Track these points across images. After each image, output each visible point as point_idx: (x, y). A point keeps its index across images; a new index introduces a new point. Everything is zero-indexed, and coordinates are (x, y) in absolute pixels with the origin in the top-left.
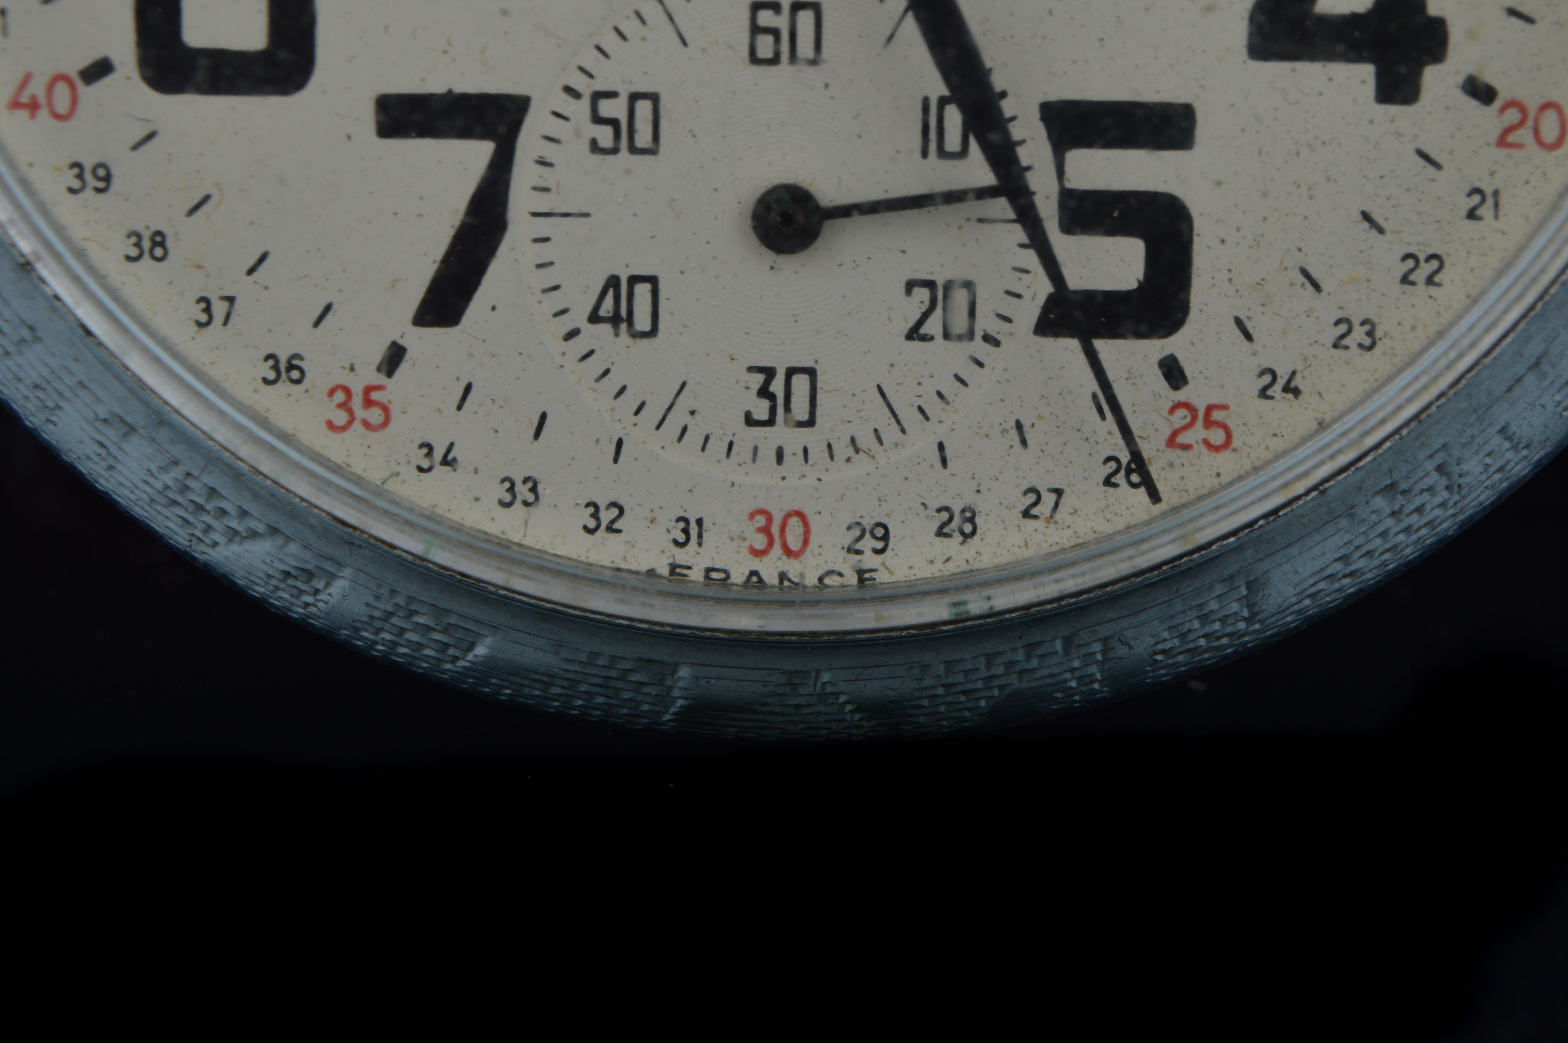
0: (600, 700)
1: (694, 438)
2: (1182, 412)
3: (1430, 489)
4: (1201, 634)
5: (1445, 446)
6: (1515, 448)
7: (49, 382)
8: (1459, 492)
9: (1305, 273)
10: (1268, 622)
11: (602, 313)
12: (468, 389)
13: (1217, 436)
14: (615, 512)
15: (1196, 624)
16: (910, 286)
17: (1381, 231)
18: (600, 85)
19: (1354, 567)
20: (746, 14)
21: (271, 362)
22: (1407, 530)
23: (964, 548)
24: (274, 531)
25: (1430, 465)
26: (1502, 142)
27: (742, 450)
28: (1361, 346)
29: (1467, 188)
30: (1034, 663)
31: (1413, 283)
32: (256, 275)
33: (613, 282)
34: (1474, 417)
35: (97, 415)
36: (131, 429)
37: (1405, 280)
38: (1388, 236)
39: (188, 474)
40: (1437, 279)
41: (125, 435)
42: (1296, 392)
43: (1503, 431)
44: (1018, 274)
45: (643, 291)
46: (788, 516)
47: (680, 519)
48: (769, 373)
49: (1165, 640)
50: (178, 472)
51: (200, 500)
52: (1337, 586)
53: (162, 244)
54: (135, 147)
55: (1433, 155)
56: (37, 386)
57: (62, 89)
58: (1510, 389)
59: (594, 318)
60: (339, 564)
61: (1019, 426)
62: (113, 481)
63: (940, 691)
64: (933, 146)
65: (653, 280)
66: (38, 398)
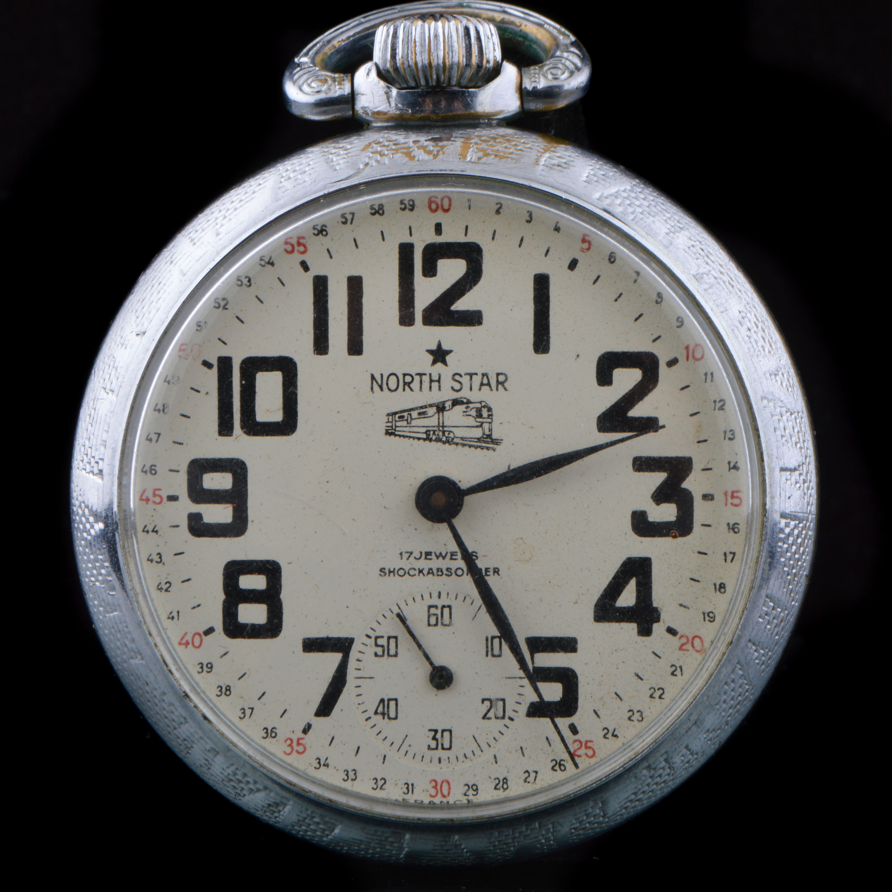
0: (378, 850)
1: (410, 755)
2: (577, 743)
3: (663, 768)
4: (587, 822)
5: (666, 752)
6: (692, 754)
7: (189, 738)
8: (674, 770)
9: (616, 694)
10: (611, 818)
11: (379, 711)
12: (333, 738)
13: (590, 753)
14: (383, 781)
15: (585, 818)
16: (483, 701)
17: (642, 679)
18: (378, 634)
19: (639, 797)
20: (426, 609)
21: (265, 731)
22: (657, 784)
23: (504, 793)
24: (266, 788)
25: (662, 759)
26: (681, 649)
27: (427, 759)
28: (638, 720)
29: (670, 665)
30: (529, 832)
31: (654, 698)
32: (261, 700)
33: (382, 701)
34: (675, 742)
35: (206, 749)
36: (218, 753)
37: (651, 696)
38: (644, 681)
39: (237, 769)
40: (663, 697)
41: (215, 756)
42: (616, 736)
43: (687, 747)
44: (519, 696)
45: (392, 703)
46: (443, 782)
47: (406, 784)
48: (436, 731)
49: (574, 824)
50: (233, 768)
51: (240, 778)
52: (634, 805)
53: (229, 690)
54: (222, 657)
55: (658, 654)
56: (185, 740)
57: (197, 638)
58: (687, 732)
59: (376, 713)
60: (288, 800)
61: (521, 748)
62: (209, 774)
63: (497, 843)
64: (490, 653)
65: (396, 700)
66: (185, 744)
